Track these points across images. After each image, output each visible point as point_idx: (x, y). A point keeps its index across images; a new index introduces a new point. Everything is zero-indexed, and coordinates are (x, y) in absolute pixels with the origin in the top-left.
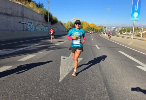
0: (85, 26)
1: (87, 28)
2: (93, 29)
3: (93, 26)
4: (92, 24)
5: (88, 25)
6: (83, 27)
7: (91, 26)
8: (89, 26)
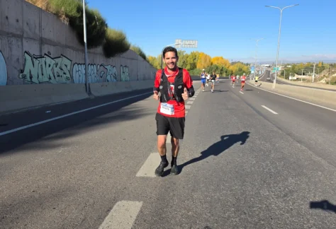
0: (203, 63)
1: (206, 67)
2: (222, 70)
3: (219, 62)
4: (218, 59)
5: (208, 60)
6: (198, 66)
7: (215, 63)
8: (212, 64)
